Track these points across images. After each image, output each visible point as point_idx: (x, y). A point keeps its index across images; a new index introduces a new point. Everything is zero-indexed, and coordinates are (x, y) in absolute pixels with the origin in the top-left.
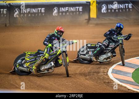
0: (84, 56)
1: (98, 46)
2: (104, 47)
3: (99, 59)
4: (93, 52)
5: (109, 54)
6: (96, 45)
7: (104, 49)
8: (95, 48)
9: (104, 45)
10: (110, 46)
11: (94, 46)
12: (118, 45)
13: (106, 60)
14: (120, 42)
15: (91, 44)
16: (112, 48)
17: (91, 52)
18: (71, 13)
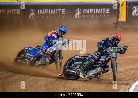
0: (70, 71)
1: (88, 58)
2: (93, 61)
3: (87, 75)
4: (81, 65)
5: (99, 69)
6: (85, 57)
7: (93, 63)
8: (83, 60)
9: (94, 58)
10: (101, 60)
11: (82, 58)
12: (110, 59)
13: (96, 76)
14: (113, 54)
15: (79, 56)
16: (102, 61)
17: (79, 66)
18: (96, 15)
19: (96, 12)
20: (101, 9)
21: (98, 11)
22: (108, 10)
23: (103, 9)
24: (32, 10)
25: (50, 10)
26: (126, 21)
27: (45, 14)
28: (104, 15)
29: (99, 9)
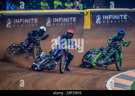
18: (65, 24)
19: (65, 21)
20: (69, 18)
21: (66, 20)
22: (74, 19)
23: (70, 18)
24: (8, 20)
25: (24, 19)
26: (91, 28)
27: (20, 23)
28: (71, 23)
29: (67, 18)
